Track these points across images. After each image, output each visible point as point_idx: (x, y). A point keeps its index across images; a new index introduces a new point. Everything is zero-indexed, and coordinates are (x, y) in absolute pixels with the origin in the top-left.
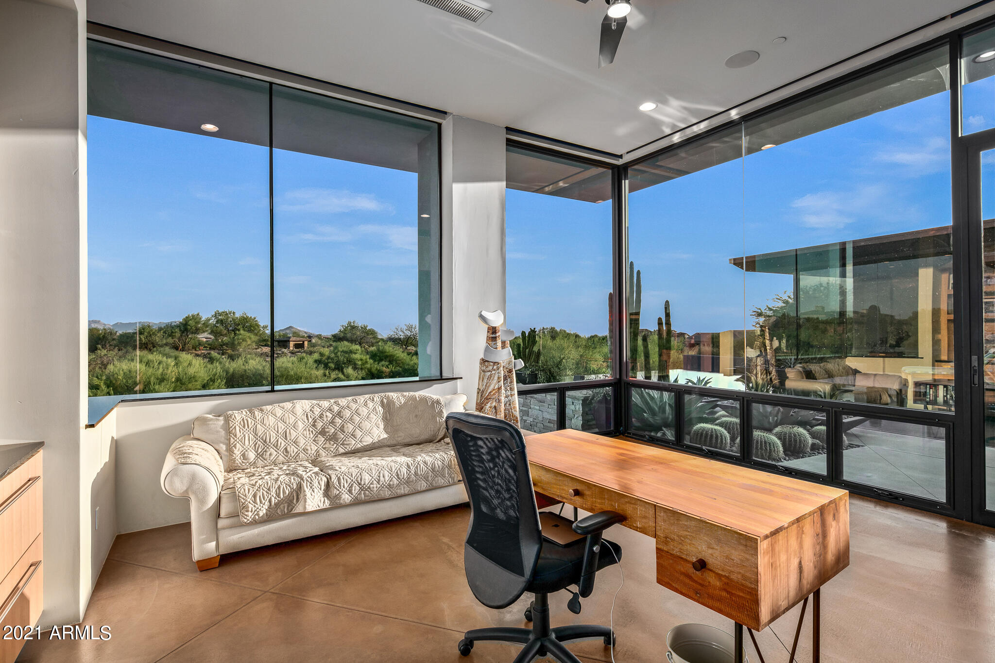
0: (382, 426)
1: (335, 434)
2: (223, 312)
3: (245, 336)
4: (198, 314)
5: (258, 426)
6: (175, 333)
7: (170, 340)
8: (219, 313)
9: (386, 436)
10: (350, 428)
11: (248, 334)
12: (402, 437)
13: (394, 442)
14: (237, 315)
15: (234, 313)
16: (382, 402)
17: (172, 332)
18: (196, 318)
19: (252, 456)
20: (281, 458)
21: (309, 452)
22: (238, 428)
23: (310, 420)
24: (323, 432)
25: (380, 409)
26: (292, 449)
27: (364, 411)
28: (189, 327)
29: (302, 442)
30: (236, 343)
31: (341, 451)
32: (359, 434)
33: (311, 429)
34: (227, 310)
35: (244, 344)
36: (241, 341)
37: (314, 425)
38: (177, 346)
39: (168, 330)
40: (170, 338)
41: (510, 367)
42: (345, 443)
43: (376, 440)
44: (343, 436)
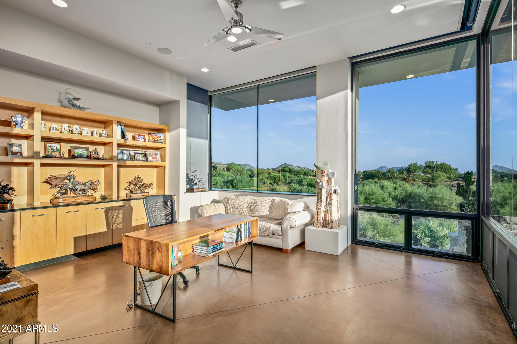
0: (268, 210)
1: (253, 209)
2: (430, 161)
3: (440, 174)
4: (416, 163)
5: (234, 202)
6: (404, 172)
7: (401, 176)
8: (428, 162)
9: (268, 214)
10: (257, 208)
11: (442, 174)
12: (273, 216)
13: (270, 217)
14: (439, 163)
15: (437, 162)
16: (272, 200)
17: (403, 172)
18: (414, 165)
19: (232, 210)
20: (238, 213)
21: (245, 213)
22: (230, 201)
23: (248, 203)
24: (250, 208)
25: (270, 203)
26: (241, 211)
27: (264, 203)
28: (411, 169)
29: (244, 209)
30: (435, 178)
31: (253, 215)
32: (259, 211)
33: (247, 206)
34: (432, 160)
35: (439, 179)
36: (438, 177)
37: (248, 205)
38: (405, 179)
39: (401, 171)
40: (401, 175)
41: (330, 192)
42: (254, 213)
43: (264, 215)
44: (254, 210)
